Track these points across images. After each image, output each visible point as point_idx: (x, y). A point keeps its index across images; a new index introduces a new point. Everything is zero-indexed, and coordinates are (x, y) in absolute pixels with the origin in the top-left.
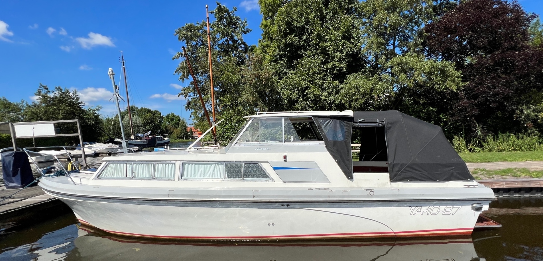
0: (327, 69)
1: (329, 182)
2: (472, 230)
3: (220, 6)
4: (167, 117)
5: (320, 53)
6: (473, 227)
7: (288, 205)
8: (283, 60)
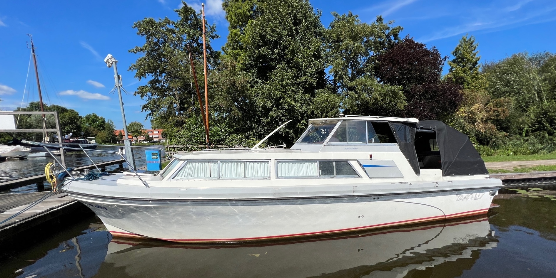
0: (300, 83)
1: (403, 178)
2: (488, 210)
3: (186, 6)
4: (86, 118)
5: (294, 67)
6: (489, 208)
7: (378, 198)
8: (254, 70)
